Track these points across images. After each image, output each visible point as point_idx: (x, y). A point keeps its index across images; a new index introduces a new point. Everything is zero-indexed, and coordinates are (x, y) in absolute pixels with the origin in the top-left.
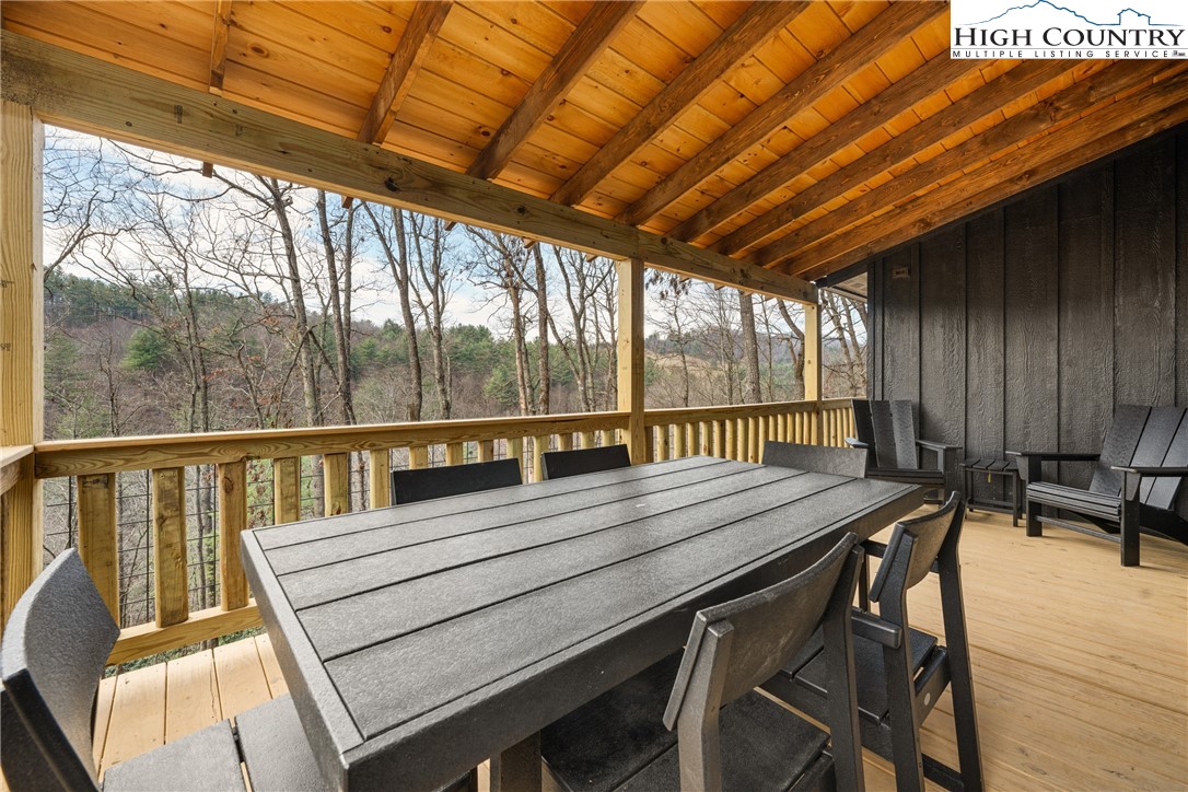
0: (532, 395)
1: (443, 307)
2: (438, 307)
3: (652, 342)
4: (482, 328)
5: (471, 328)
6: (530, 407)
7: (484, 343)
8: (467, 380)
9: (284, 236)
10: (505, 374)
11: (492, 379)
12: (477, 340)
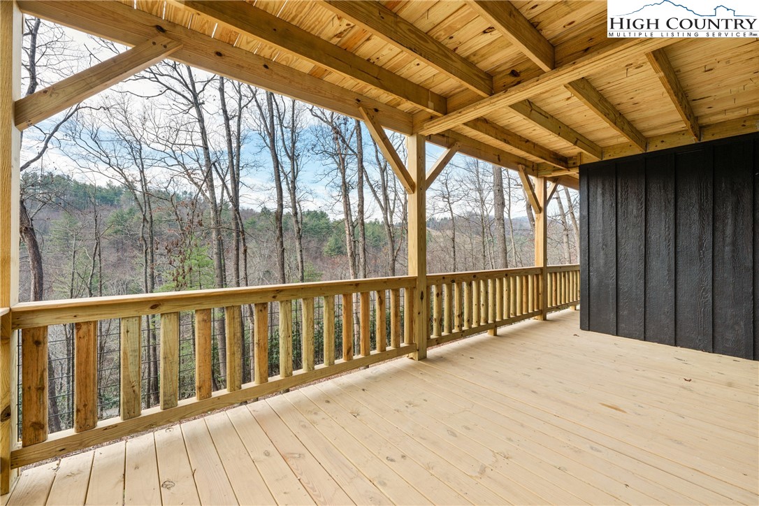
0: (353, 231)
1: (297, 173)
2: (294, 172)
3: (431, 223)
4: (322, 213)
5: (315, 212)
6: (352, 238)
7: (323, 221)
8: (313, 244)
9: (199, 121)
10: (336, 240)
11: (328, 244)
12: (319, 220)
